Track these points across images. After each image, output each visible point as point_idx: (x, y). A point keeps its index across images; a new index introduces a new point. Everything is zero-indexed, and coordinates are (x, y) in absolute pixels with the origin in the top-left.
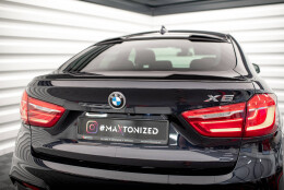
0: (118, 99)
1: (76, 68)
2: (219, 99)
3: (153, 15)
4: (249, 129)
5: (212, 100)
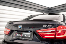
5: (44, 27)
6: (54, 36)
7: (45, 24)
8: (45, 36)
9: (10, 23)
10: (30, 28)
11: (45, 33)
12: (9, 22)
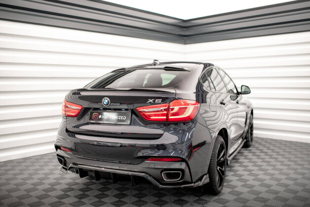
0: (106, 101)
1: (103, 85)
2: (154, 101)
3: (185, 44)
4: (170, 117)
5: (150, 102)
6: (165, 117)
7: (151, 98)
8: (152, 118)
9: (74, 94)
10: (121, 104)
11: (154, 112)
12: (73, 91)
